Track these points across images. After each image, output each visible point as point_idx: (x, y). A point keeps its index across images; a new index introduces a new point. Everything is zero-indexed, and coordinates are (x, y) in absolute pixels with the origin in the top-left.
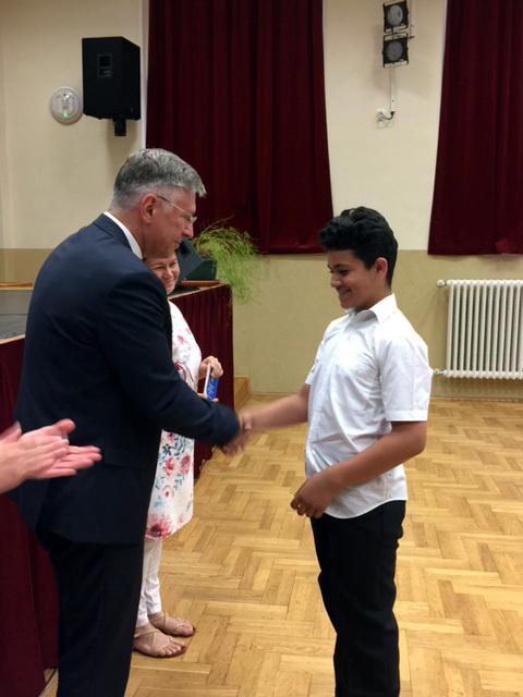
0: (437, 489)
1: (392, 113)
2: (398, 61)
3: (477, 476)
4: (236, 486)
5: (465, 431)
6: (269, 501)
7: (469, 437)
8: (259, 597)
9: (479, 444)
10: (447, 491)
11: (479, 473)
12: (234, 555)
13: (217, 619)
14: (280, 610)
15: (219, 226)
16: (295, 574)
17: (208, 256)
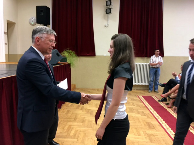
1: (108, 25)
2: (109, 13)
4: (69, 110)
6: (77, 114)
8: (71, 137)
12: (67, 127)
14: (76, 140)
15: (68, 50)
16: (80, 131)
17: (65, 57)
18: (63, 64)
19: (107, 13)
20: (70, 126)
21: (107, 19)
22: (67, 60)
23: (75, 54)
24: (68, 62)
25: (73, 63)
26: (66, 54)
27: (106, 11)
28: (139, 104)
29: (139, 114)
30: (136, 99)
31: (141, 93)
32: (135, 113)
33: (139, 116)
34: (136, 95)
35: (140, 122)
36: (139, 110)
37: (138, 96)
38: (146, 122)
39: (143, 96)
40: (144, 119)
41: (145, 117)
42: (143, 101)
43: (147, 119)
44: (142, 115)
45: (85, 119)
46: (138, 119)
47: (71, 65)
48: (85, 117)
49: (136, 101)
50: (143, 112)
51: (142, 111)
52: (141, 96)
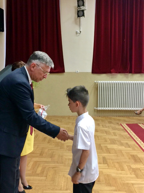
3: (104, 138)
5: (102, 125)
6: (43, 147)
7: (103, 127)
8: (38, 175)
9: (106, 129)
11: (105, 137)
14: (44, 178)
16: (49, 168)
20: (36, 162)
21: (79, 24)
27: (78, 14)
28: (122, 134)
29: (122, 145)
30: (118, 128)
31: (125, 121)
32: (117, 145)
33: (122, 148)
34: (118, 124)
35: (123, 155)
36: (122, 142)
37: (121, 124)
38: (131, 155)
39: (127, 124)
40: (128, 152)
41: (129, 149)
42: (127, 129)
43: (132, 152)
44: (125, 147)
45: (54, 153)
46: (121, 151)
48: (54, 151)
49: (118, 130)
50: (127, 144)
51: (126, 142)
52: (125, 124)
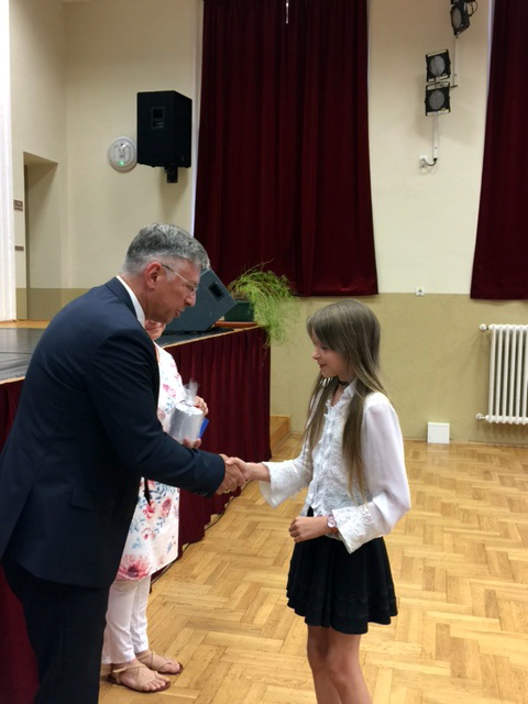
0: (457, 534)
1: (435, 160)
2: (440, 109)
3: (502, 523)
4: (258, 523)
5: (501, 477)
7: (503, 484)
8: (258, 631)
9: (512, 491)
10: (466, 537)
11: (504, 520)
12: (243, 589)
13: (215, 648)
14: (274, 643)
15: (258, 269)
17: (245, 298)
18: (236, 330)
19: (429, 109)
20: (257, 586)
21: (431, 135)
22: (252, 311)
23: (286, 289)
24: (260, 319)
25: (278, 325)
26: (249, 288)
27: (427, 102)
47: (272, 332)
